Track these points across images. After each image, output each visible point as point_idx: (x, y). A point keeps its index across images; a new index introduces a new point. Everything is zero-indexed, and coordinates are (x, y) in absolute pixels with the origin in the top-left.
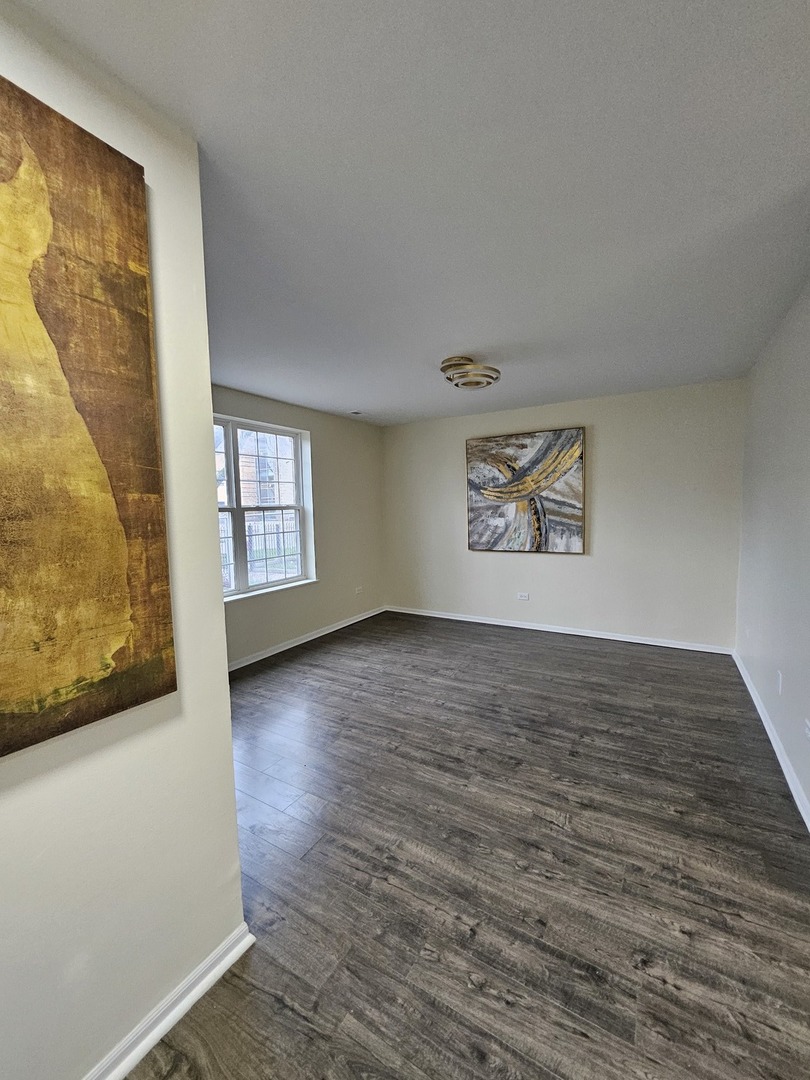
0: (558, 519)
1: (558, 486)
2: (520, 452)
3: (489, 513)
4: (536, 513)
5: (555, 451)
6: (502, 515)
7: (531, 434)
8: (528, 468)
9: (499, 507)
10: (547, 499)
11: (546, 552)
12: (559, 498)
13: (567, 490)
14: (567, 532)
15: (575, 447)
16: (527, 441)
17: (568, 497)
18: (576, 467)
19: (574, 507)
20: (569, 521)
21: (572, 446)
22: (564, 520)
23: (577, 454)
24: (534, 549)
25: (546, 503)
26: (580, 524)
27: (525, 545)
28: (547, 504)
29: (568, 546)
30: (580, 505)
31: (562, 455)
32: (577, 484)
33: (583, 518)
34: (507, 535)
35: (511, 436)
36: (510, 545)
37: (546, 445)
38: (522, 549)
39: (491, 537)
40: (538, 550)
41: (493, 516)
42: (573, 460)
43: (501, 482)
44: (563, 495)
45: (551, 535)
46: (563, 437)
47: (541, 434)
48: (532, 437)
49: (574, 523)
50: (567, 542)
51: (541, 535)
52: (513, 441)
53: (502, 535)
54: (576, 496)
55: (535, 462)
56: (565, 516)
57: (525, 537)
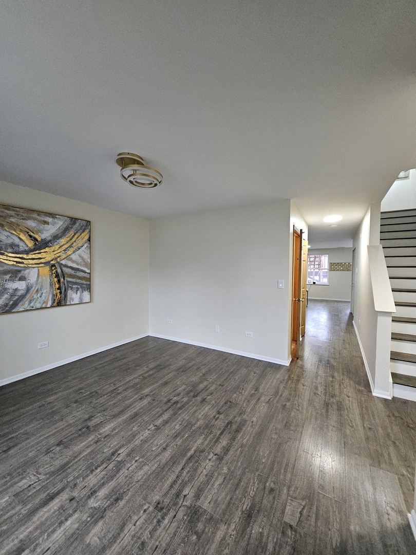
0: (74, 280)
1: (74, 257)
2: (42, 226)
3: (8, 277)
4: (57, 276)
5: (72, 233)
6: (22, 279)
7: (52, 215)
8: (50, 241)
9: (20, 271)
10: (66, 266)
11: (65, 305)
12: (75, 266)
13: (80, 260)
14: (80, 289)
15: (85, 233)
16: (49, 220)
17: (81, 265)
18: (86, 245)
19: (85, 272)
20: (82, 282)
21: (83, 231)
22: (78, 281)
23: (87, 237)
24: (55, 304)
25: (64, 269)
26: (89, 283)
27: (47, 303)
28: (66, 270)
29: (81, 298)
30: (88, 271)
31: (76, 236)
32: (86, 257)
33: (89, 280)
34: (28, 297)
35: (33, 211)
36: (32, 304)
37: (65, 226)
38: (44, 306)
39: (10, 300)
40: (59, 304)
41: (12, 279)
42: (84, 240)
43: (21, 249)
44: (78, 264)
45: (69, 292)
46: (78, 224)
47: (61, 217)
48: (53, 218)
49: (85, 283)
50: (81, 295)
51: (61, 293)
52: (35, 215)
53: (22, 297)
54: (86, 265)
55: (56, 237)
56: (80, 278)
57: (47, 295)
